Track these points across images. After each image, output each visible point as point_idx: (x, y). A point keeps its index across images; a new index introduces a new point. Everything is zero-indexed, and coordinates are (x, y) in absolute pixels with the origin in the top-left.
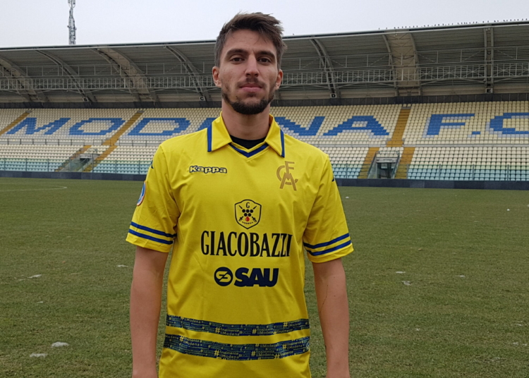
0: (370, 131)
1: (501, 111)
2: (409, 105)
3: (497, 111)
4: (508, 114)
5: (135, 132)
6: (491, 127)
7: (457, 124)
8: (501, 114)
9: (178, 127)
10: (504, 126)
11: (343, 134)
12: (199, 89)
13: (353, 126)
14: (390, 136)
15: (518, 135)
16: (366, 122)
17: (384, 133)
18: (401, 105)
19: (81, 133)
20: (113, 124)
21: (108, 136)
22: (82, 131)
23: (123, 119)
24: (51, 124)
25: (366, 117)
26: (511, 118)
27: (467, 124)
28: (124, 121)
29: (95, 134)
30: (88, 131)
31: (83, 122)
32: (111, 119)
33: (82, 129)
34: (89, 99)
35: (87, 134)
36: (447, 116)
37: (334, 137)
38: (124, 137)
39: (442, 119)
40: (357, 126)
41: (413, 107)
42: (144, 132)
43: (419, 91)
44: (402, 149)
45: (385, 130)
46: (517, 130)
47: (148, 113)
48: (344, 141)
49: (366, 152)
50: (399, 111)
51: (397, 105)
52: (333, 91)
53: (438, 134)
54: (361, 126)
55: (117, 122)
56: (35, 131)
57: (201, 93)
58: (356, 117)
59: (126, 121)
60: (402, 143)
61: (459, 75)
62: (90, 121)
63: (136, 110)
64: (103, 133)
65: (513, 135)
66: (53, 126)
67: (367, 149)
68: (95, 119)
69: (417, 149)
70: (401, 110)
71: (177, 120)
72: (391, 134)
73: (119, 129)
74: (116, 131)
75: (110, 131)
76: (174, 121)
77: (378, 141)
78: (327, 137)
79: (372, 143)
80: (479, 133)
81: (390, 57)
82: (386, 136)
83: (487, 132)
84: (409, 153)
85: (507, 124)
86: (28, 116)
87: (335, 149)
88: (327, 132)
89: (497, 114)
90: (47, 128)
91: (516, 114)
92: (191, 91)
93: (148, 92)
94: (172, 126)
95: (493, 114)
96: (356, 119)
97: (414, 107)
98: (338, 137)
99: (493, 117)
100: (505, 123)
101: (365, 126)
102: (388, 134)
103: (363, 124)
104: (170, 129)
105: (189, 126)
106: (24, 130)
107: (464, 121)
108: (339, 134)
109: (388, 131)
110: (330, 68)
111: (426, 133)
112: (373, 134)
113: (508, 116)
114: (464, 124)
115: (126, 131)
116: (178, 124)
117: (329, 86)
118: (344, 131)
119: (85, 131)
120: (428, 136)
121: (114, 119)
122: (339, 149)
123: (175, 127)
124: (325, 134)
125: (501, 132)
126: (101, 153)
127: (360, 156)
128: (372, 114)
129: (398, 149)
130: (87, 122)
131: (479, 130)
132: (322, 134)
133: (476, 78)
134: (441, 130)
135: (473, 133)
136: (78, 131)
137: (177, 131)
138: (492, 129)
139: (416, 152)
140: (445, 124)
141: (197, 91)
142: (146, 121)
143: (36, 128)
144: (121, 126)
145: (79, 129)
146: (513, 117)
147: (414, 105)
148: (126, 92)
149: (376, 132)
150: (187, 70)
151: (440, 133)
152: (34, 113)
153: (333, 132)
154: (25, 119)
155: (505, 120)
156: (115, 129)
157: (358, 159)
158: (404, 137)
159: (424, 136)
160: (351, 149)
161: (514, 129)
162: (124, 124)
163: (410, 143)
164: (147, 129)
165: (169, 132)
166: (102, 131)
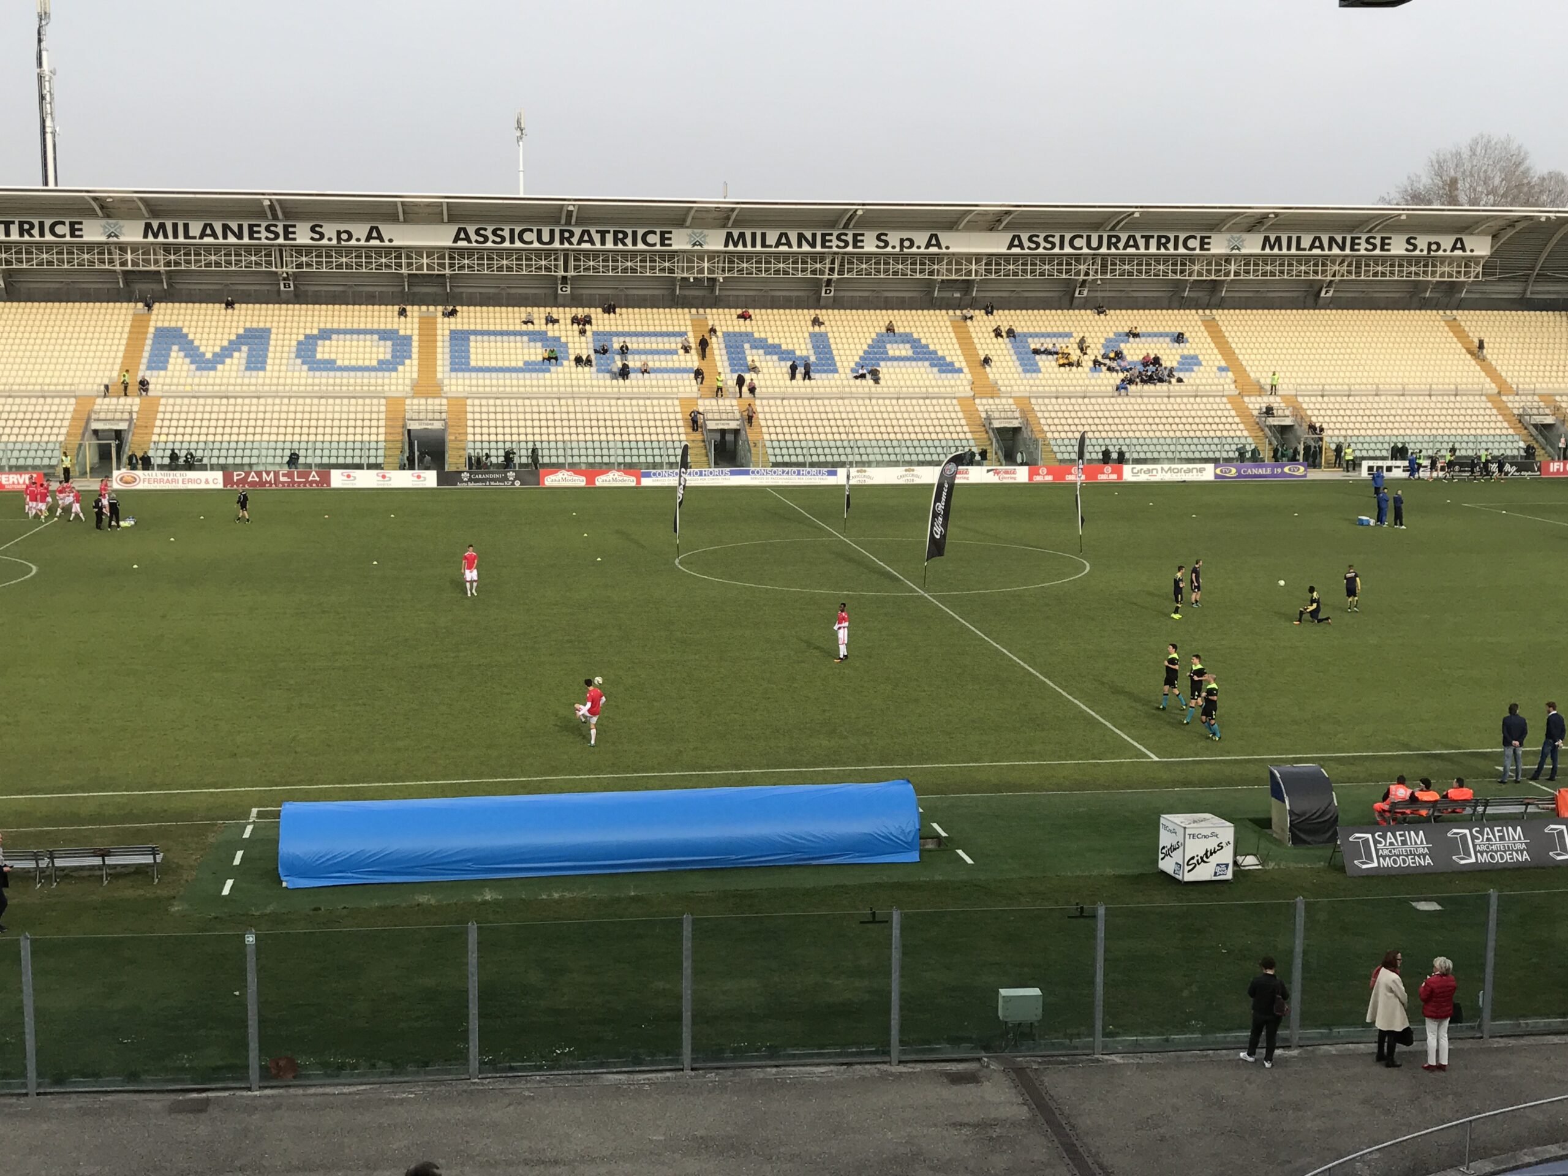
0: (927, 363)
1: (1109, 329)
3: (1104, 328)
5: (460, 363)
8: (1112, 335)
13: (891, 353)
16: (908, 346)
17: (952, 368)
18: (946, 312)
19: (329, 365)
20: (390, 343)
21: (408, 375)
22: (331, 362)
23: (400, 332)
24: (234, 344)
28: (410, 338)
29: (371, 369)
30: (346, 363)
31: (312, 339)
32: (372, 332)
33: (326, 356)
35: (352, 369)
36: (1032, 335)
38: (451, 377)
39: (1029, 342)
40: (898, 353)
42: (482, 363)
45: (951, 363)
50: (949, 323)
52: (828, 283)
54: (904, 353)
55: (393, 339)
56: (213, 362)
57: (564, 278)
59: (415, 338)
62: (325, 335)
64: (386, 366)
66: (245, 349)
68: (333, 332)
73: (415, 356)
74: (415, 362)
75: (398, 360)
77: (955, 384)
82: (961, 376)
85: (1129, 353)
86: (154, 324)
89: (1106, 335)
90: (236, 354)
94: (532, 351)
95: (1100, 334)
99: (1102, 340)
100: (1125, 352)
101: (910, 353)
103: (905, 350)
104: (533, 358)
106: (180, 359)
107: (1063, 346)
109: (957, 365)
111: (1019, 369)
112: (933, 370)
115: (439, 362)
116: (538, 345)
118: (884, 364)
119: (339, 363)
120: (1025, 375)
121: (385, 331)
128: (908, 329)
130: (320, 338)
134: (1040, 364)
136: (324, 362)
142: (461, 337)
143: (209, 355)
144: (415, 350)
145: (320, 355)
149: (937, 366)
151: (1041, 369)
154: (152, 329)
156: (409, 358)
158: (991, 376)
159: (1022, 376)
162: (415, 344)
164: (480, 355)
165: (534, 363)
166: (380, 362)
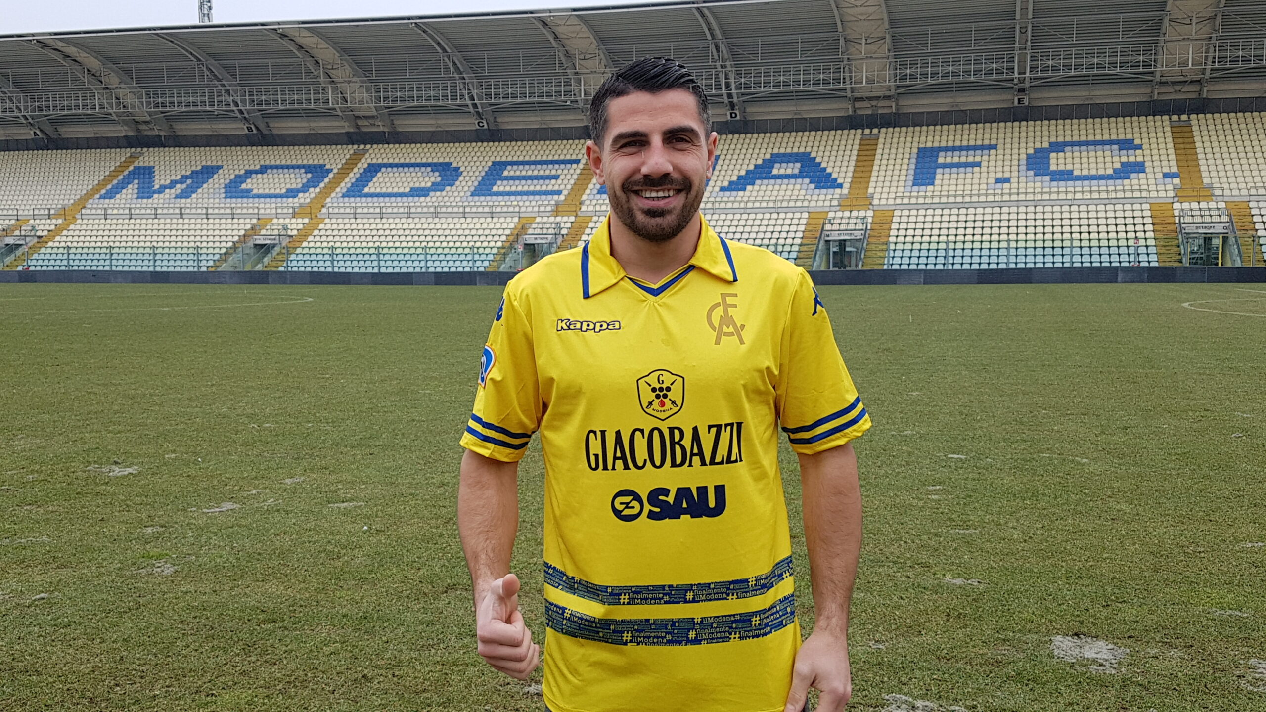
0: (807, 181)
1: (1046, 139)
2: (875, 131)
3: (1038, 139)
4: (1057, 144)
5: (356, 191)
6: (1028, 169)
7: (966, 165)
8: (1046, 145)
9: (439, 179)
10: (1053, 167)
11: (756, 187)
12: (475, 106)
13: (775, 172)
14: (845, 191)
15: (1078, 183)
16: (798, 165)
17: (834, 184)
18: (859, 131)
19: (247, 194)
20: (309, 175)
21: (302, 201)
22: (249, 191)
23: (328, 167)
24: (184, 178)
25: (797, 154)
26: (1063, 151)
27: (984, 164)
28: (330, 171)
29: (276, 196)
30: (261, 191)
31: (249, 173)
32: (304, 166)
33: (249, 186)
34: (257, 128)
35: (259, 196)
36: (946, 149)
37: (741, 193)
38: (335, 201)
39: (937, 157)
40: (782, 172)
41: (882, 135)
42: (373, 190)
43: (894, 105)
44: (870, 213)
45: (836, 179)
46: (1076, 173)
47: (376, 154)
48: (761, 202)
49: (804, 221)
50: (857, 142)
51: (852, 131)
52: (732, 106)
53: (933, 184)
54: (789, 171)
55: (317, 172)
56: (154, 192)
57: (478, 113)
58: (778, 155)
59: (335, 171)
60: (868, 202)
61: (968, 72)
62: (263, 170)
63: (351, 149)
64: (292, 193)
65: (1070, 183)
66: (189, 181)
67: (806, 215)
68: (272, 167)
69: (897, 213)
70: (861, 140)
71: (435, 167)
72: (846, 186)
73: (322, 185)
74: (317, 190)
75: (305, 189)
76: (429, 169)
77: (824, 199)
78: (728, 193)
79: (813, 204)
80: (1007, 180)
81: (842, 41)
82: (838, 191)
83: (1023, 179)
84: (884, 221)
85: (1057, 162)
86: (136, 164)
87: (745, 216)
88: (726, 184)
89: (1038, 145)
90: (178, 186)
91: (1072, 144)
92: (460, 111)
93: (375, 113)
94: (426, 179)
95: (1031, 145)
96: (777, 158)
97: (885, 134)
98: (747, 193)
99: (1031, 151)
100: (1053, 161)
101: (796, 171)
102: (840, 186)
103: (794, 168)
104: (423, 185)
105: (461, 178)
106: (131, 190)
107: (978, 159)
108: (749, 188)
109: (840, 181)
110: (728, 63)
111: (911, 183)
112: (812, 186)
113: (1058, 147)
114: (979, 164)
115: (338, 190)
116: (437, 174)
117: (725, 97)
118: (758, 182)
119: (255, 191)
120: (916, 188)
121: (309, 166)
122: (752, 216)
123: (433, 179)
124: (722, 189)
125: (1047, 178)
126: (295, 233)
127: (793, 228)
128: (808, 150)
129: (862, 213)
130: (256, 172)
131: (1007, 175)
132: (717, 189)
133: (1000, 77)
134: (939, 176)
135: (998, 181)
136: (243, 191)
137: (436, 187)
138: (1031, 173)
139: (896, 219)
140: (944, 166)
141: (471, 109)
142: (373, 170)
143: (157, 187)
144: (327, 180)
145: (244, 186)
146: (1068, 149)
147: (883, 130)
148: (329, 114)
149: (818, 182)
150: (452, 69)
151: (937, 182)
152: (149, 157)
153: (740, 184)
154: (131, 168)
155: (1053, 155)
156: (315, 187)
157: (791, 235)
158: (871, 190)
159: (908, 189)
160: (775, 216)
161: (1072, 171)
162: (331, 175)
163: (883, 202)
164: (378, 184)
165: (422, 189)
166: (288, 190)
